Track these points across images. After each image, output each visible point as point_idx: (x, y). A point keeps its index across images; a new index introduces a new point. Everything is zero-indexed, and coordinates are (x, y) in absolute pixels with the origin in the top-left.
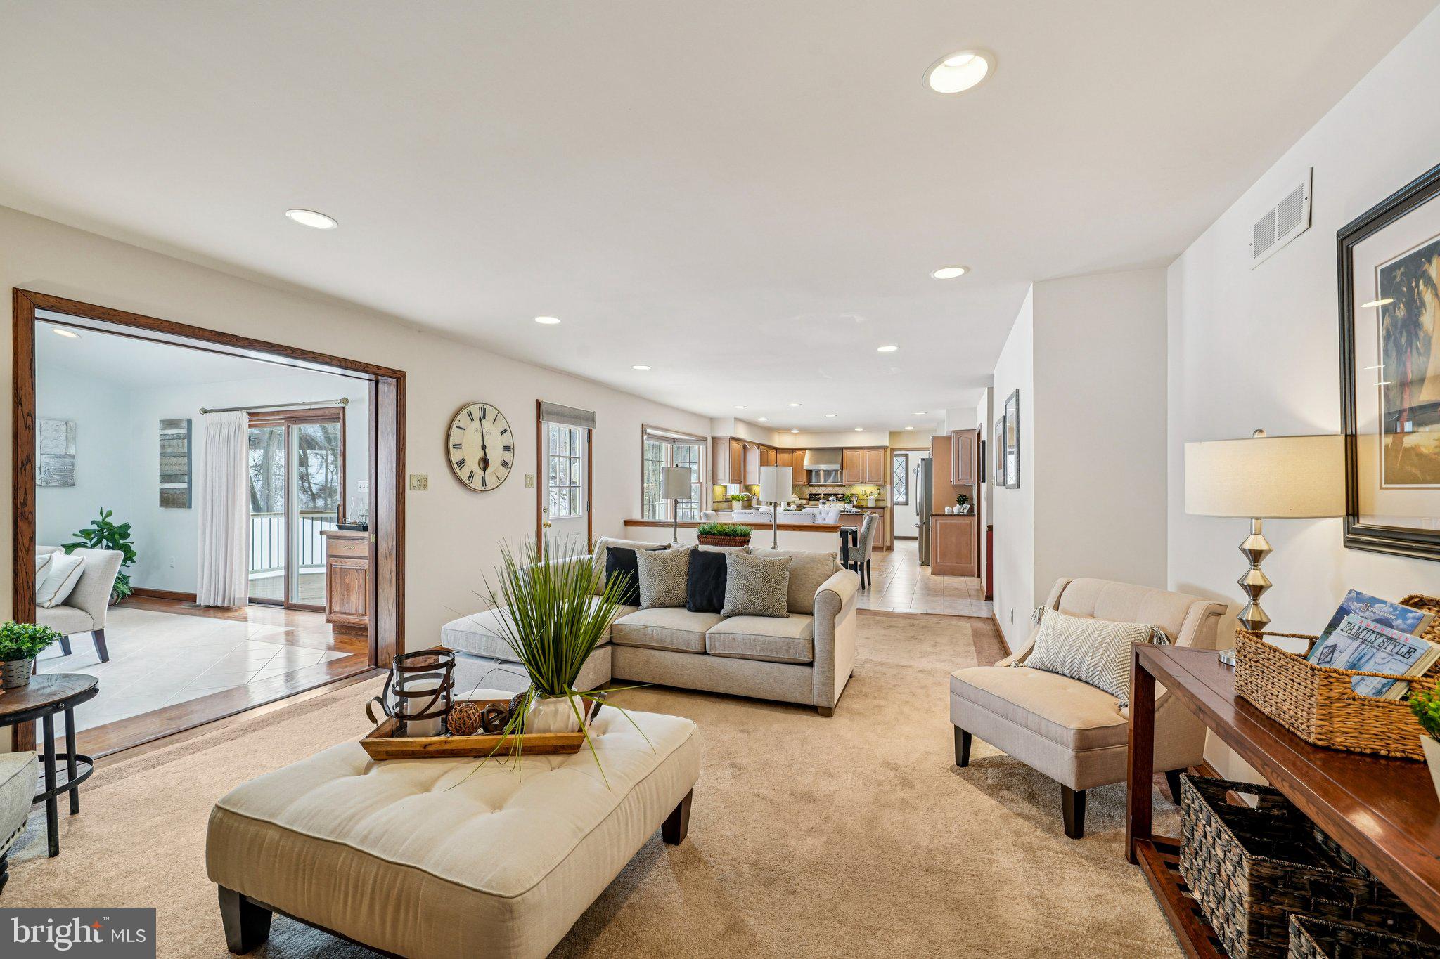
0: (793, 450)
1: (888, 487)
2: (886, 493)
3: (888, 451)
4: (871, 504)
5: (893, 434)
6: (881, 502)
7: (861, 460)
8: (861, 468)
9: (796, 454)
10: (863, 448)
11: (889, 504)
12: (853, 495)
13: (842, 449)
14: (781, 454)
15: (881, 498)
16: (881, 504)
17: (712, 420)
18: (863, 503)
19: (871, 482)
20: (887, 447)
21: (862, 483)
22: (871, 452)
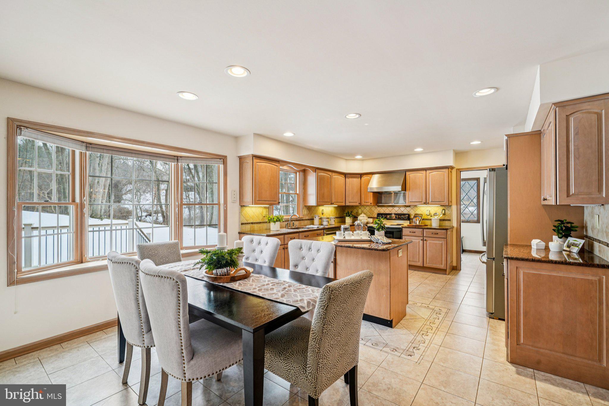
0: (361, 175)
1: (454, 207)
2: (451, 214)
3: (454, 172)
4: (435, 224)
5: (458, 154)
6: (447, 222)
7: (424, 181)
8: (424, 189)
9: (364, 178)
10: (426, 170)
11: (455, 224)
12: (416, 216)
13: (406, 171)
14: (351, 179)
15: (446, 218)
16: (447, 224)
17: (236, 138)
18: (427, 222)
19: (434, 202)
20: (452, 168)
21: (425, 203)
22: (435, 173)
